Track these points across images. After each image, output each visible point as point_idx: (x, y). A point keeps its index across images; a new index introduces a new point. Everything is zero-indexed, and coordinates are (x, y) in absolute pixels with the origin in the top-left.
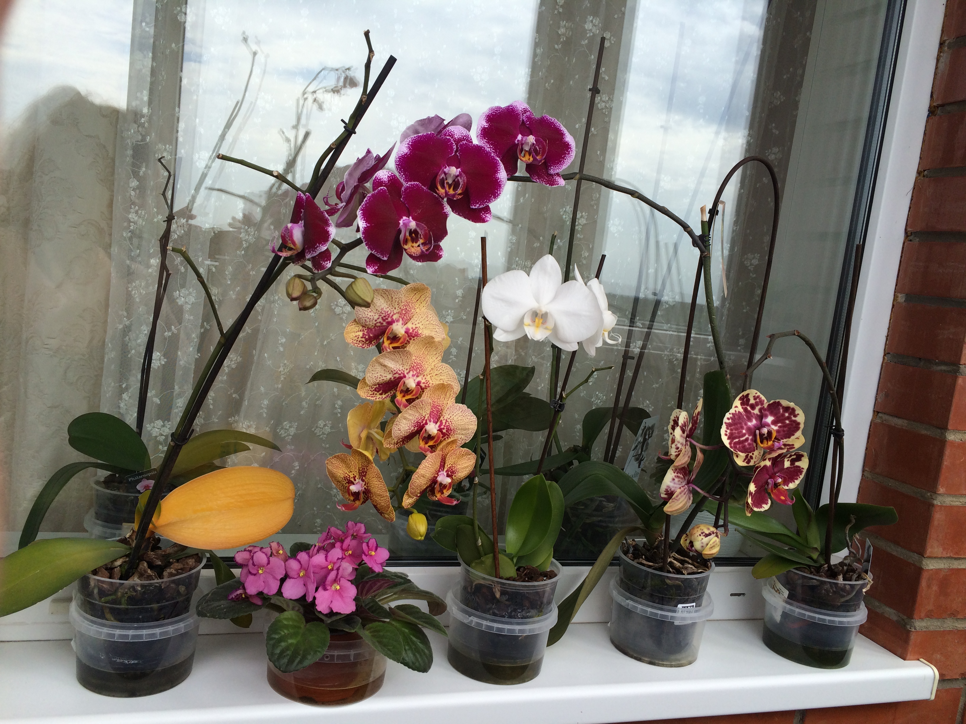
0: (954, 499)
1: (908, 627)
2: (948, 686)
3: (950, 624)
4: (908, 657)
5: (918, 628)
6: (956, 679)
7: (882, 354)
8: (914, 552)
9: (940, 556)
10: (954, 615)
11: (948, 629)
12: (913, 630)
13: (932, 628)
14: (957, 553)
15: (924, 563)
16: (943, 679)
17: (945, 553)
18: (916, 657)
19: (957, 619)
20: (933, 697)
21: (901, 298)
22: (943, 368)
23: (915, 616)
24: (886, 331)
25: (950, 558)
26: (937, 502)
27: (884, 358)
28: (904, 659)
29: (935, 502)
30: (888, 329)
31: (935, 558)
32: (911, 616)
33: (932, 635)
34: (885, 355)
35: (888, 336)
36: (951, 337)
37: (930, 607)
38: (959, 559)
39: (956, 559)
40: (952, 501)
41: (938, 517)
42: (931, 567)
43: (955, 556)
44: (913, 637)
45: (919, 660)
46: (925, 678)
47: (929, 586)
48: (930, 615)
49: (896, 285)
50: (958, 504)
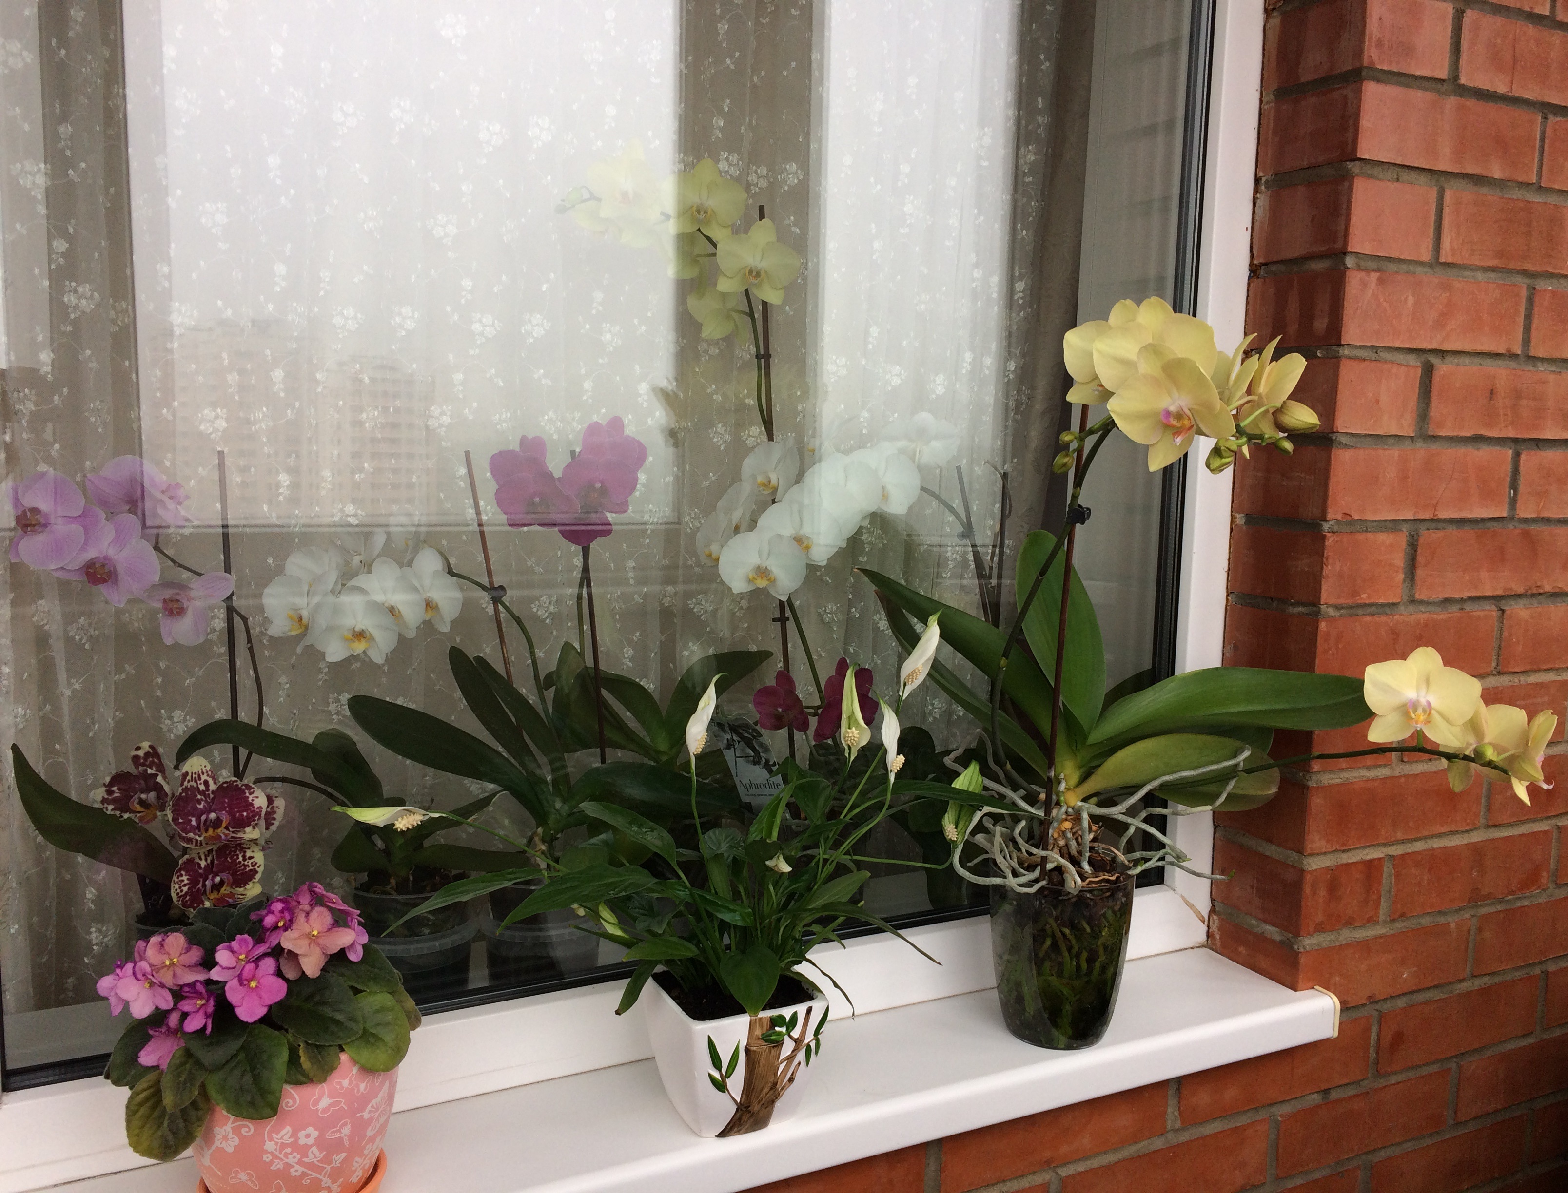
0: (1333, 776)
1: (1296, 947)
2: (1354, 1014)
3: (1346, 935)
4: (1300, 985)
5: (1308, 948)
6: (1363, 1005)
7: (1225, 594)
8: (1292, 850)
9: (1324, 850)
10: (1350, 923)
11: (1344, 942)
12: (1302, 950)
13: (1325, 944)
14: (1344, 844)
15: (1305, 862)
16: (1345, 1008)
17: (1329, 846)
18: (1310, 985)
19: (1355, 928)
20: (1336, 1034)
21: (1240, 519)
22: (1301, 609)
23: (1301, 933)
24: (1227, 563)
25: (1337, 851)
26: (1312, 783)
27: (1227, 600)
28: (1295, 989)
29: (1310, 784)
30: (1229, 560)
31: (1318, 854)
32: (1297, 935)
33: (1326, 953)
34: (1228, 595)
35: (1229, 569)
36: (1306, 569)
37: (1320, 917)
38: (1348, 850)
39: (1344, 851)
40: (1331, 779)
41: (1317, 803)
42: (1315, 867)
43: (1343, 848)
44: (1302, 960)
45: (1313, 988)
46: (1323, 1011)
47: (1314, 893)
48: (1320, 928)
49: (1233, 502)
50: (1339, 781)
